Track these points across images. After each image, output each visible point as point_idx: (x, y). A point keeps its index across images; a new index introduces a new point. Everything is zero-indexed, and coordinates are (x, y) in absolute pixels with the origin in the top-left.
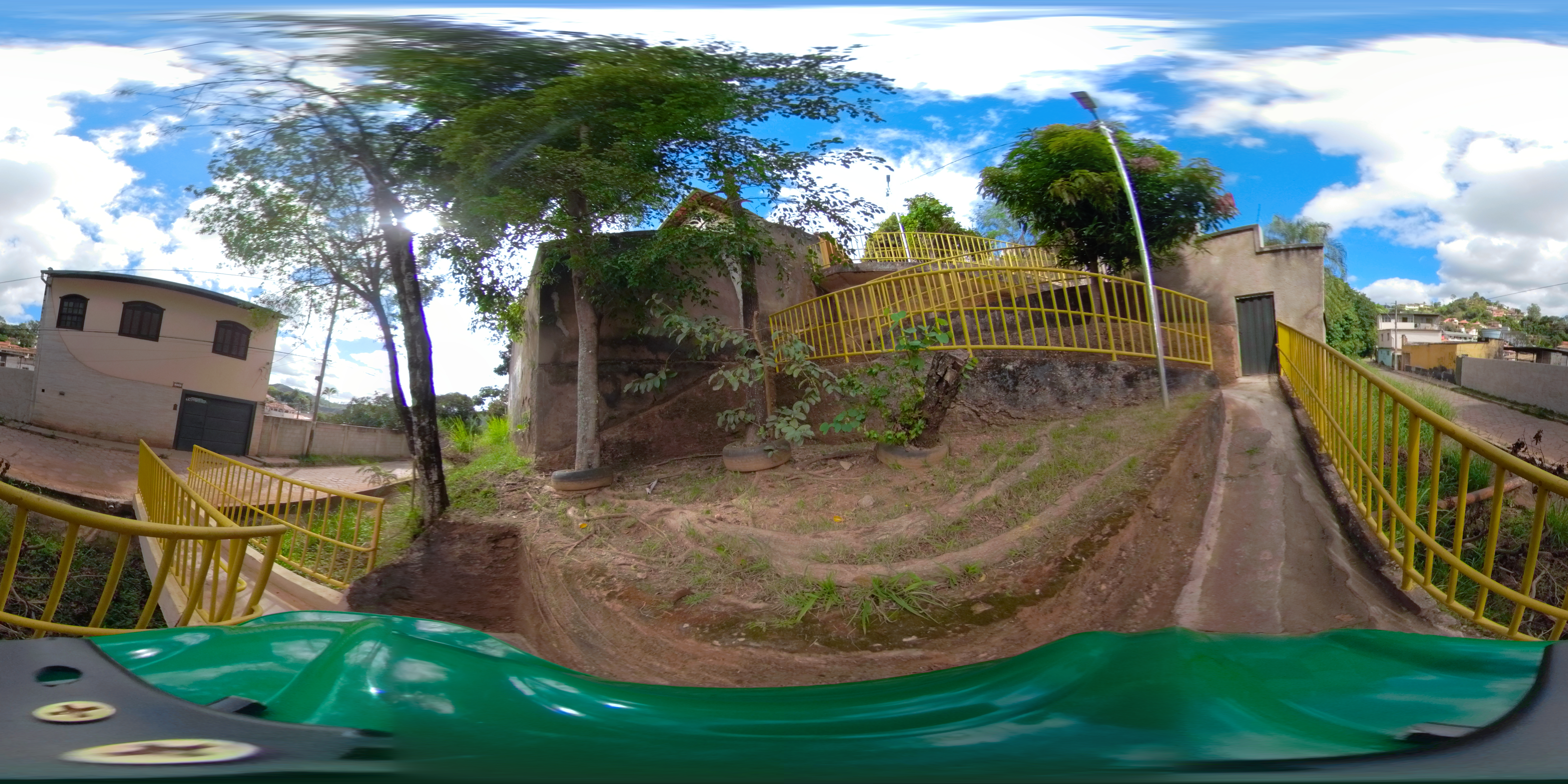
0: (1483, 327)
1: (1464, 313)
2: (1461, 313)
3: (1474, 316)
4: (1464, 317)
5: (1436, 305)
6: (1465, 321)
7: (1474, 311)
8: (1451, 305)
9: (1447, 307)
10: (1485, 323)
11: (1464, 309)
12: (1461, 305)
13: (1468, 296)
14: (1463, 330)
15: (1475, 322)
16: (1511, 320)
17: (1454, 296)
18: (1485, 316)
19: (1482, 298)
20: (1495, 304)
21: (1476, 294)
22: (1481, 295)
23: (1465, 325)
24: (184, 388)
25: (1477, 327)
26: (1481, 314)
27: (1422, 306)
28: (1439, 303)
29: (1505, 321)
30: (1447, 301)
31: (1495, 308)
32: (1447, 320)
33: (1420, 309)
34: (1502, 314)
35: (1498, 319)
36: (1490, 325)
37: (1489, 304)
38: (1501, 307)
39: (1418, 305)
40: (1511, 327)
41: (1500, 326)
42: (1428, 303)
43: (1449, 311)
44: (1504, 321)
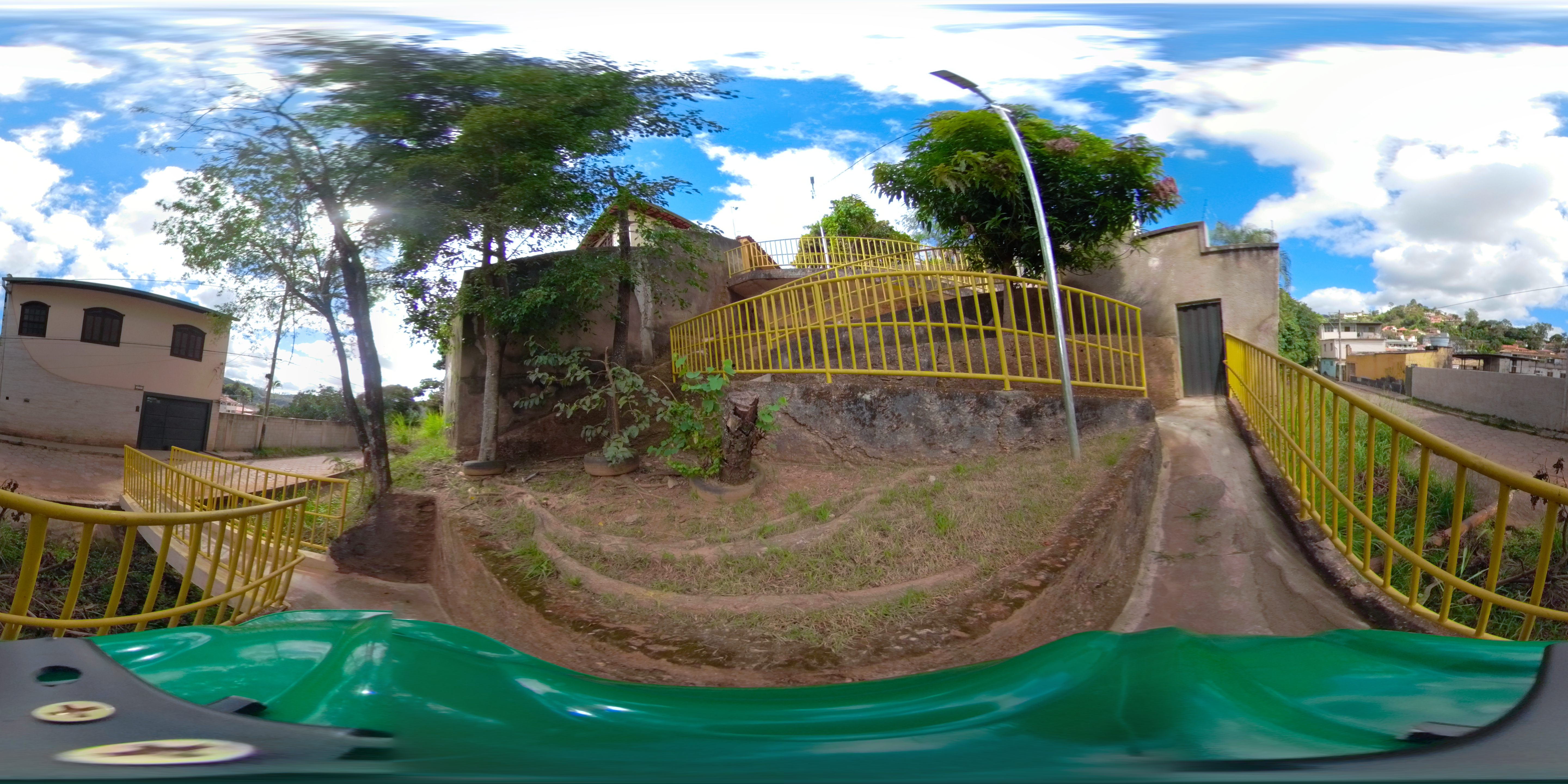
0: (1422, 333)
1: (1402, 320)
2: (1399, 321)
3: (1412, 323)
4: (1403, 325)
5: (1374, 313)
6: (1403, 329)
7: (1412, 318)
8: (1389, 312)
9: (1385, 314)
10: (1423, 330)
11: (1402, 316)
12: (1398, 313)
13: (1406, 303)
14: (1402, 337)
15: (1413, 329)
16: (1449, 326)
17: (1392, 304)
18: (1423, 323)
19: (1419, 305)
20: (1433, 310)
21: (1413, 301)
22: (1418, 302)
23: (1403, 332)
24: (146, 390)
25: (1416, 334)
26: (1419, 321)
27: (1360, 315)
28: (1377, 312)
29: (1444, 327)
30: (1384, 309)
31: (1433, 314)
32: (1386, 328)
33: (1359, 317)
34: (1440, 320)
35: (1436, 326)
36: (1428, 331)
37: (1427, 310)
38: (1438, 313)
39: (1357, 313)
40: (1450, 332)
41: (1439, 332)
42: (1366, 312)
43: (1388, 319)
44: (1442, 327)
